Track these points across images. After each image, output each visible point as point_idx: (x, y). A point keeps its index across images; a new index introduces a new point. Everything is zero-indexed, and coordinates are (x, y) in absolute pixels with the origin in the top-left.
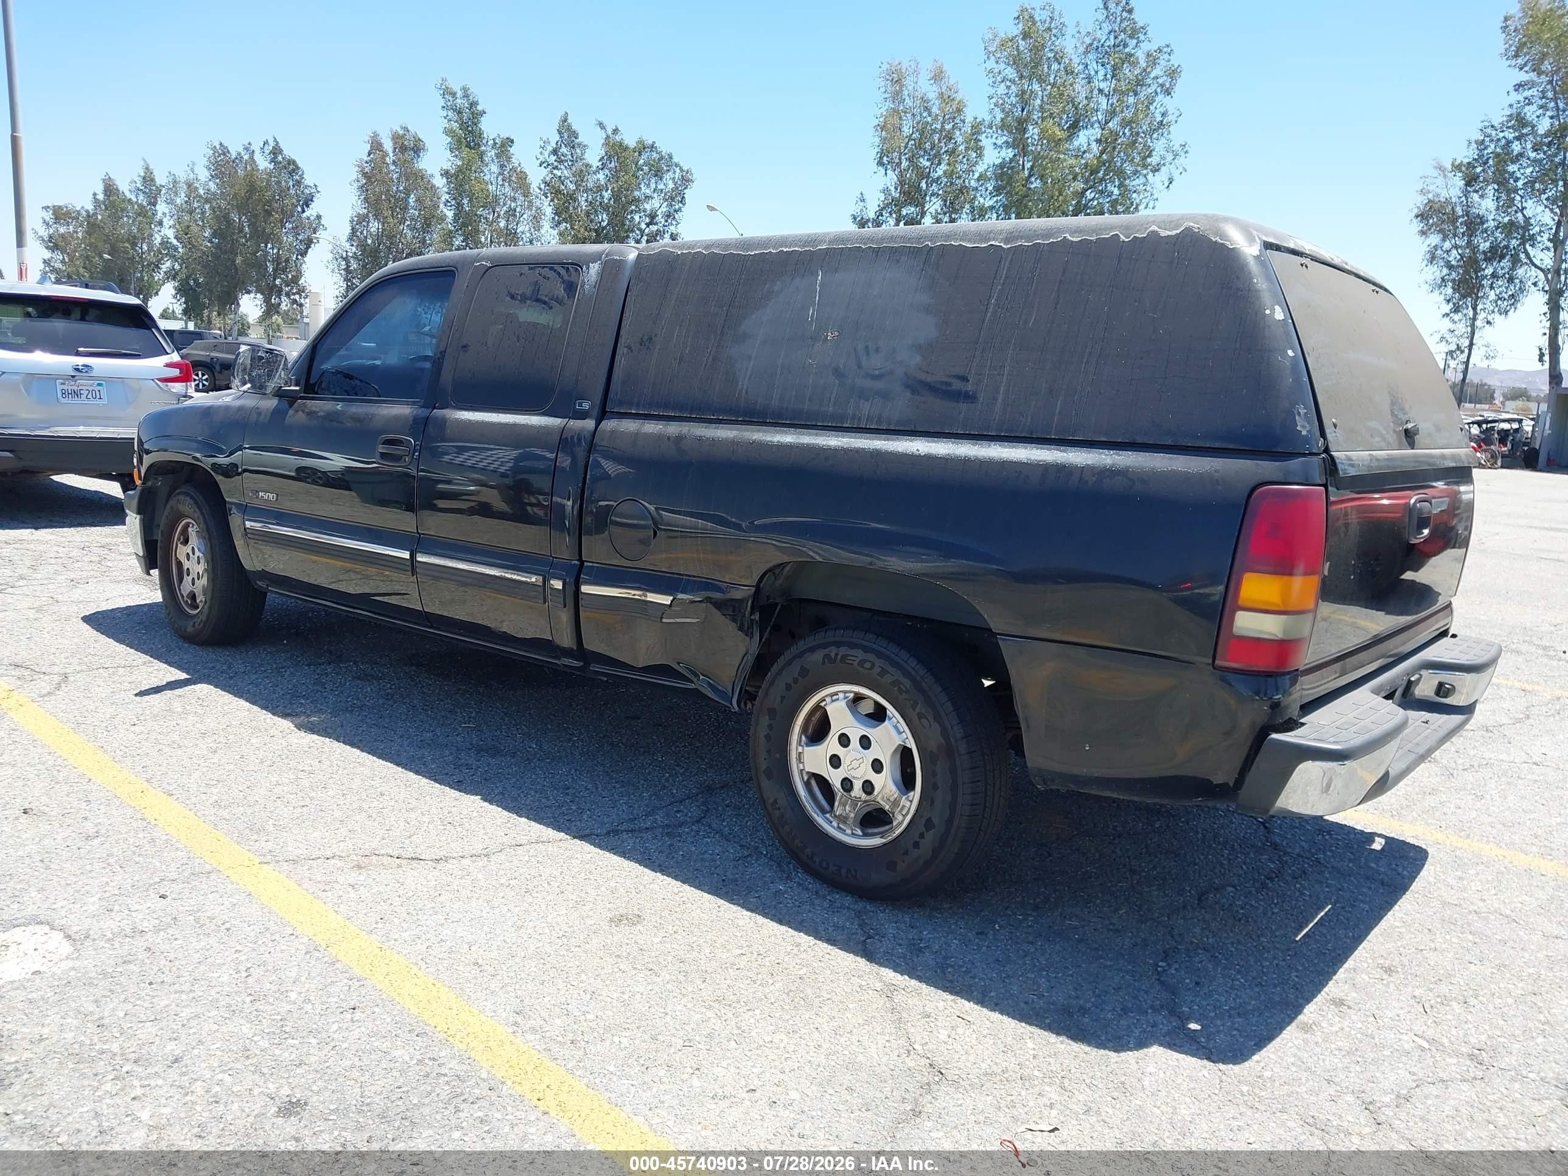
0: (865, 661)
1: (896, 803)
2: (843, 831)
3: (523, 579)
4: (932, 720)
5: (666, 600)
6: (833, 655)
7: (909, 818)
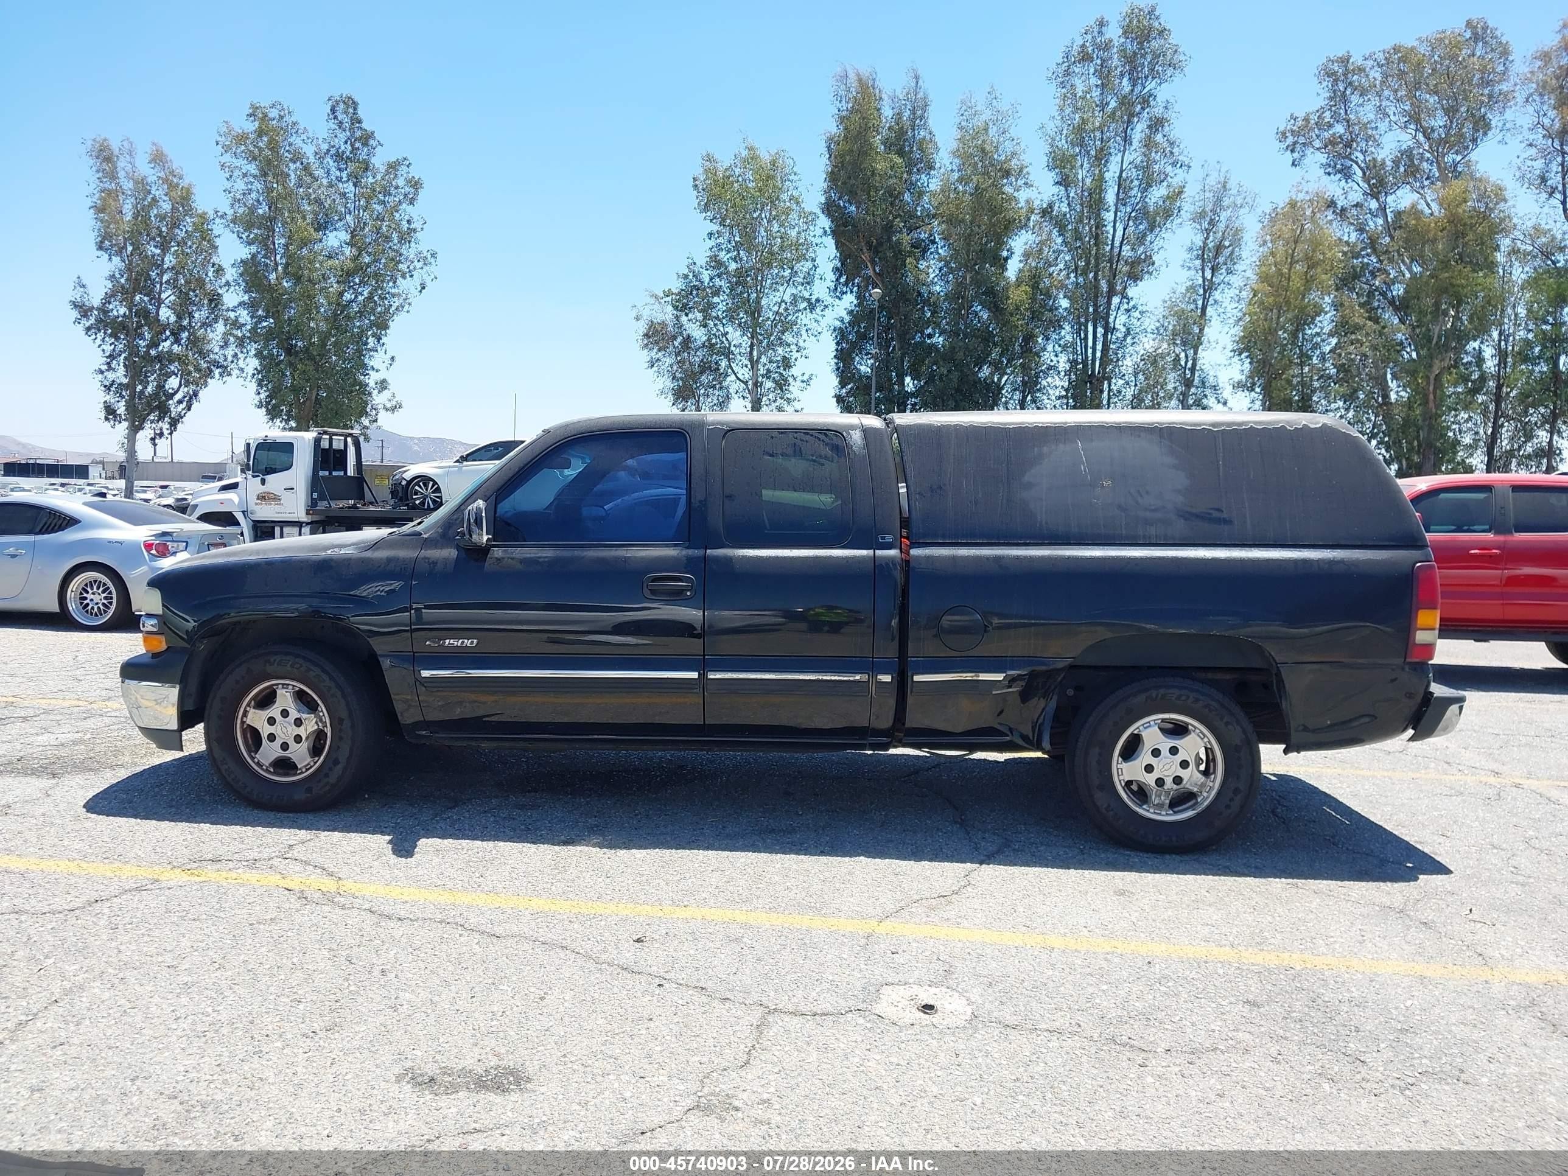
0: (1181, 695)
1: (1203, 785)
2: (1160, 814)
3: (845, 679)
4: (1235, 724)
5: (999, 677)
6: (1154, 695)
7: (1213, 793)
